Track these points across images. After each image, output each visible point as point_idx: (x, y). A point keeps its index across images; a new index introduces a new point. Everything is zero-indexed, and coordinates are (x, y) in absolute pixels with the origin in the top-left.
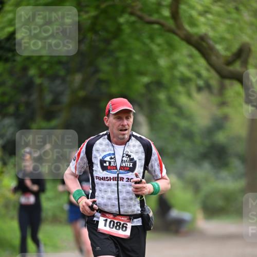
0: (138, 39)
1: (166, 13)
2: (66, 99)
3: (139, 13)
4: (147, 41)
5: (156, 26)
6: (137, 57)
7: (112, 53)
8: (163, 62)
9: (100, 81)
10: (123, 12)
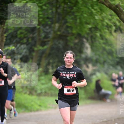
0: (86, 7)
2: (51, 36)
4: (90, 8)
6: (85, 15)
7: (73, 13)
9: (68, 27)
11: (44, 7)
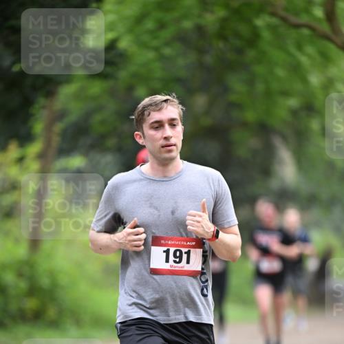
1: (319, 12)
3: (282, 13)
4: (293, 50)
5: (306, 32)
6: (280, 72)
8: (315, 79)
10: (260, 11)
11: (167, 51)
